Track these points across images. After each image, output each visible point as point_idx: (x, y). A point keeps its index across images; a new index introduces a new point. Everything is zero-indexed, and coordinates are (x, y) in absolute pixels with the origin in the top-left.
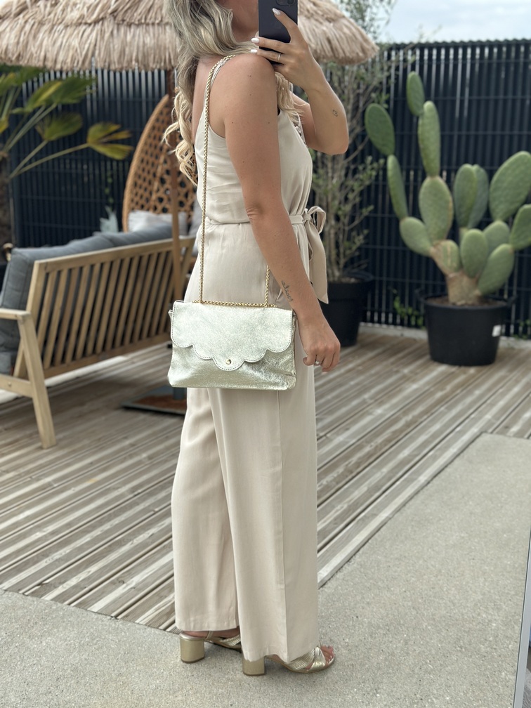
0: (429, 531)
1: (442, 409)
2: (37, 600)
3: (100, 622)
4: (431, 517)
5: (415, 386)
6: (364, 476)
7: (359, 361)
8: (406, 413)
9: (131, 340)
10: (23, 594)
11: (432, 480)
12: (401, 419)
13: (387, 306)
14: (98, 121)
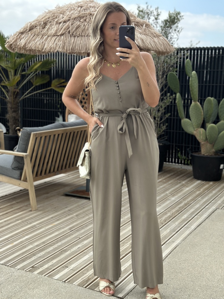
0: (197, 249)
1: (200, 198)
2: (31, 274)
3: (58, 284)
4: (197, 244)
5: (188, 189)
6: (168, 225)
7: (164, 178)
8: (184, 200)
9: (69, 167)
10: (26, 271)
11: (197, 228)
12: (183, 202)
13: (175, 156)
14: (56, 78)
